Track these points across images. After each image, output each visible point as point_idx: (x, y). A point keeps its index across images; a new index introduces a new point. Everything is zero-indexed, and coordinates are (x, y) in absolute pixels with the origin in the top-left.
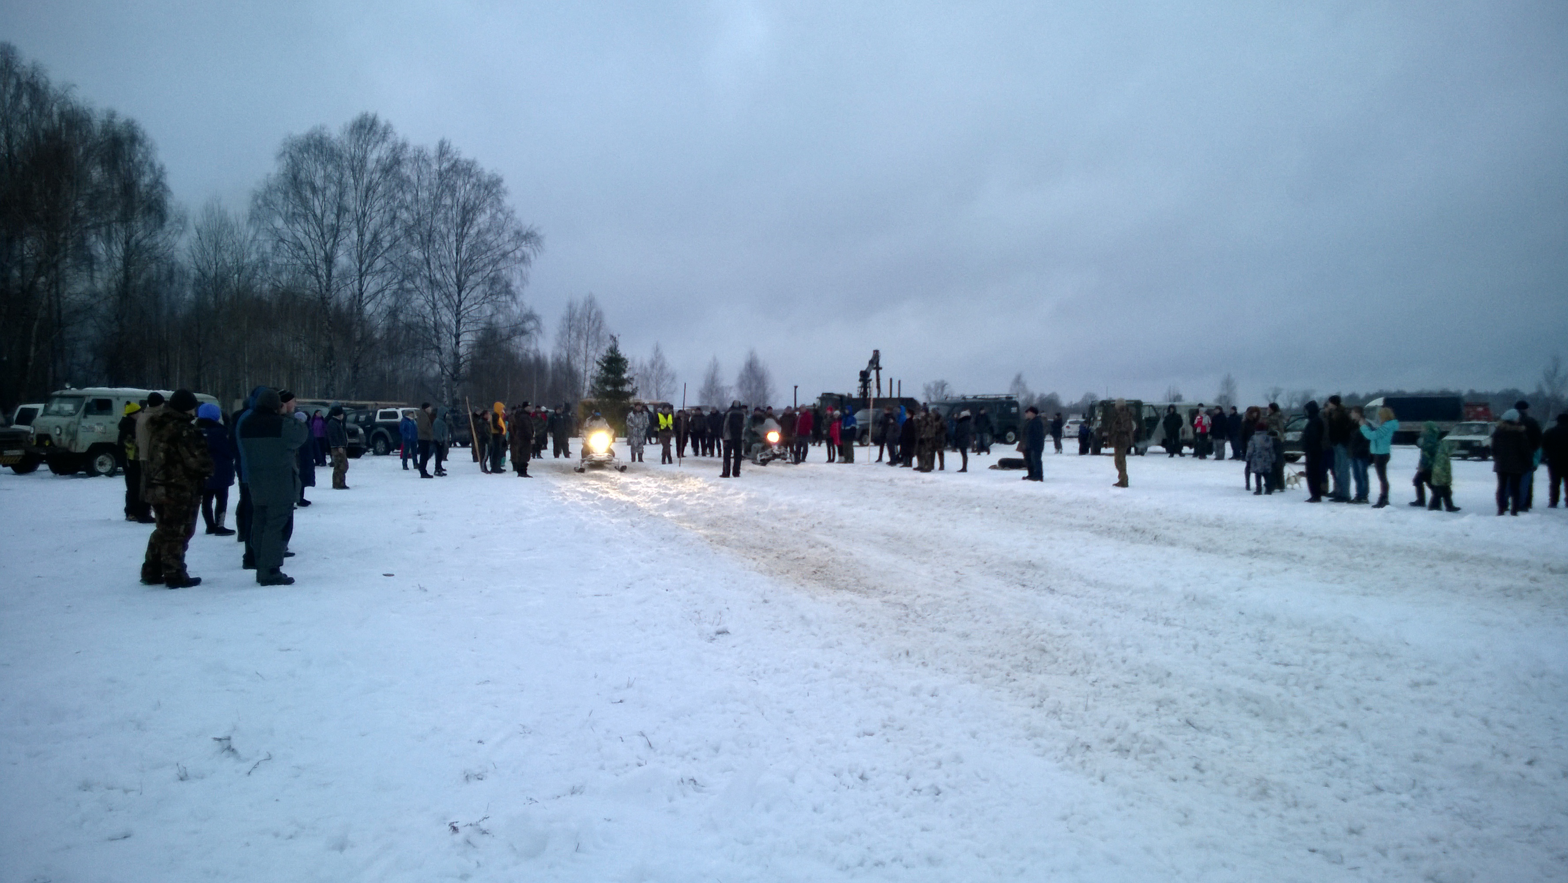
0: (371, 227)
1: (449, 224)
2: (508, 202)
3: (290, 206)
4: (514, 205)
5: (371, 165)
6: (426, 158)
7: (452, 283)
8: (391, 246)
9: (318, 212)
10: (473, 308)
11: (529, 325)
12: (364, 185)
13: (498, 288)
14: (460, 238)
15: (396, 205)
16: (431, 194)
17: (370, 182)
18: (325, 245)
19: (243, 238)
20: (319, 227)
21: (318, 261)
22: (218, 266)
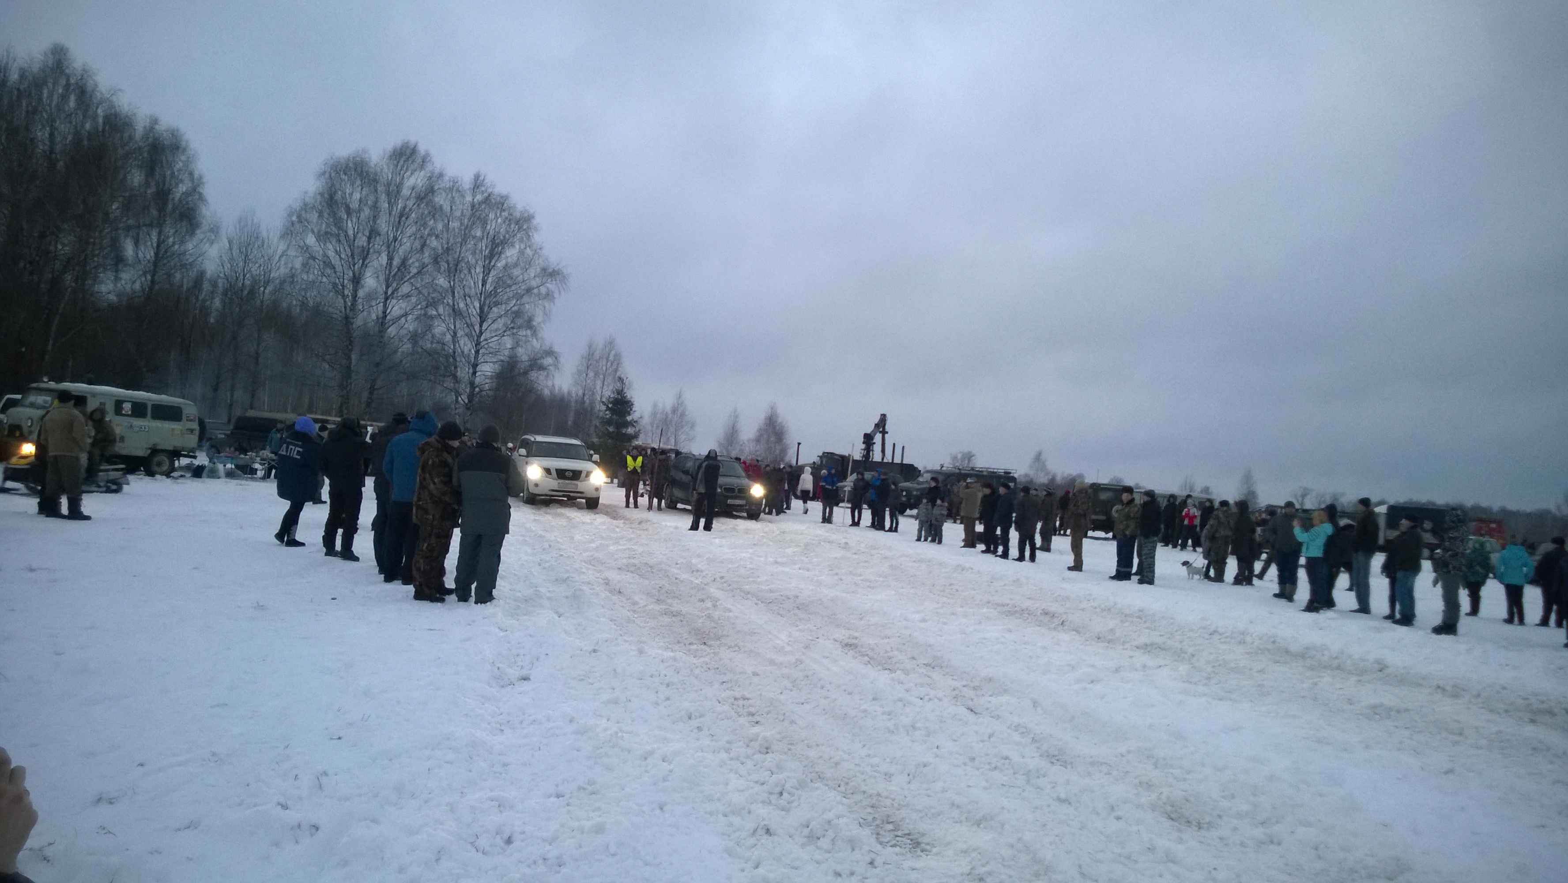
0: (401, 251)
1: (477, 256)
2: (537, 238)
3: (324, 226)
4: (543, 242)
5: (405, 192)
6: (460, 189)
7: (475, 313)
8: (419, 273)
9: (351, 233)
10: (493, 340)
11: (548, 361)
12: (398, 211)
13: (519, 321)
14: (487, 270)
15: (426, 233)
16: (461, 224)
17: (404, 208)
18: (354, 266)
19: (272, 252)
20: (350, 246)
21: (346, 281)
22: (246, 278)
